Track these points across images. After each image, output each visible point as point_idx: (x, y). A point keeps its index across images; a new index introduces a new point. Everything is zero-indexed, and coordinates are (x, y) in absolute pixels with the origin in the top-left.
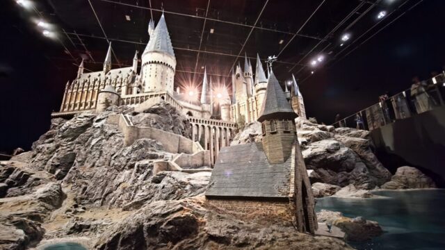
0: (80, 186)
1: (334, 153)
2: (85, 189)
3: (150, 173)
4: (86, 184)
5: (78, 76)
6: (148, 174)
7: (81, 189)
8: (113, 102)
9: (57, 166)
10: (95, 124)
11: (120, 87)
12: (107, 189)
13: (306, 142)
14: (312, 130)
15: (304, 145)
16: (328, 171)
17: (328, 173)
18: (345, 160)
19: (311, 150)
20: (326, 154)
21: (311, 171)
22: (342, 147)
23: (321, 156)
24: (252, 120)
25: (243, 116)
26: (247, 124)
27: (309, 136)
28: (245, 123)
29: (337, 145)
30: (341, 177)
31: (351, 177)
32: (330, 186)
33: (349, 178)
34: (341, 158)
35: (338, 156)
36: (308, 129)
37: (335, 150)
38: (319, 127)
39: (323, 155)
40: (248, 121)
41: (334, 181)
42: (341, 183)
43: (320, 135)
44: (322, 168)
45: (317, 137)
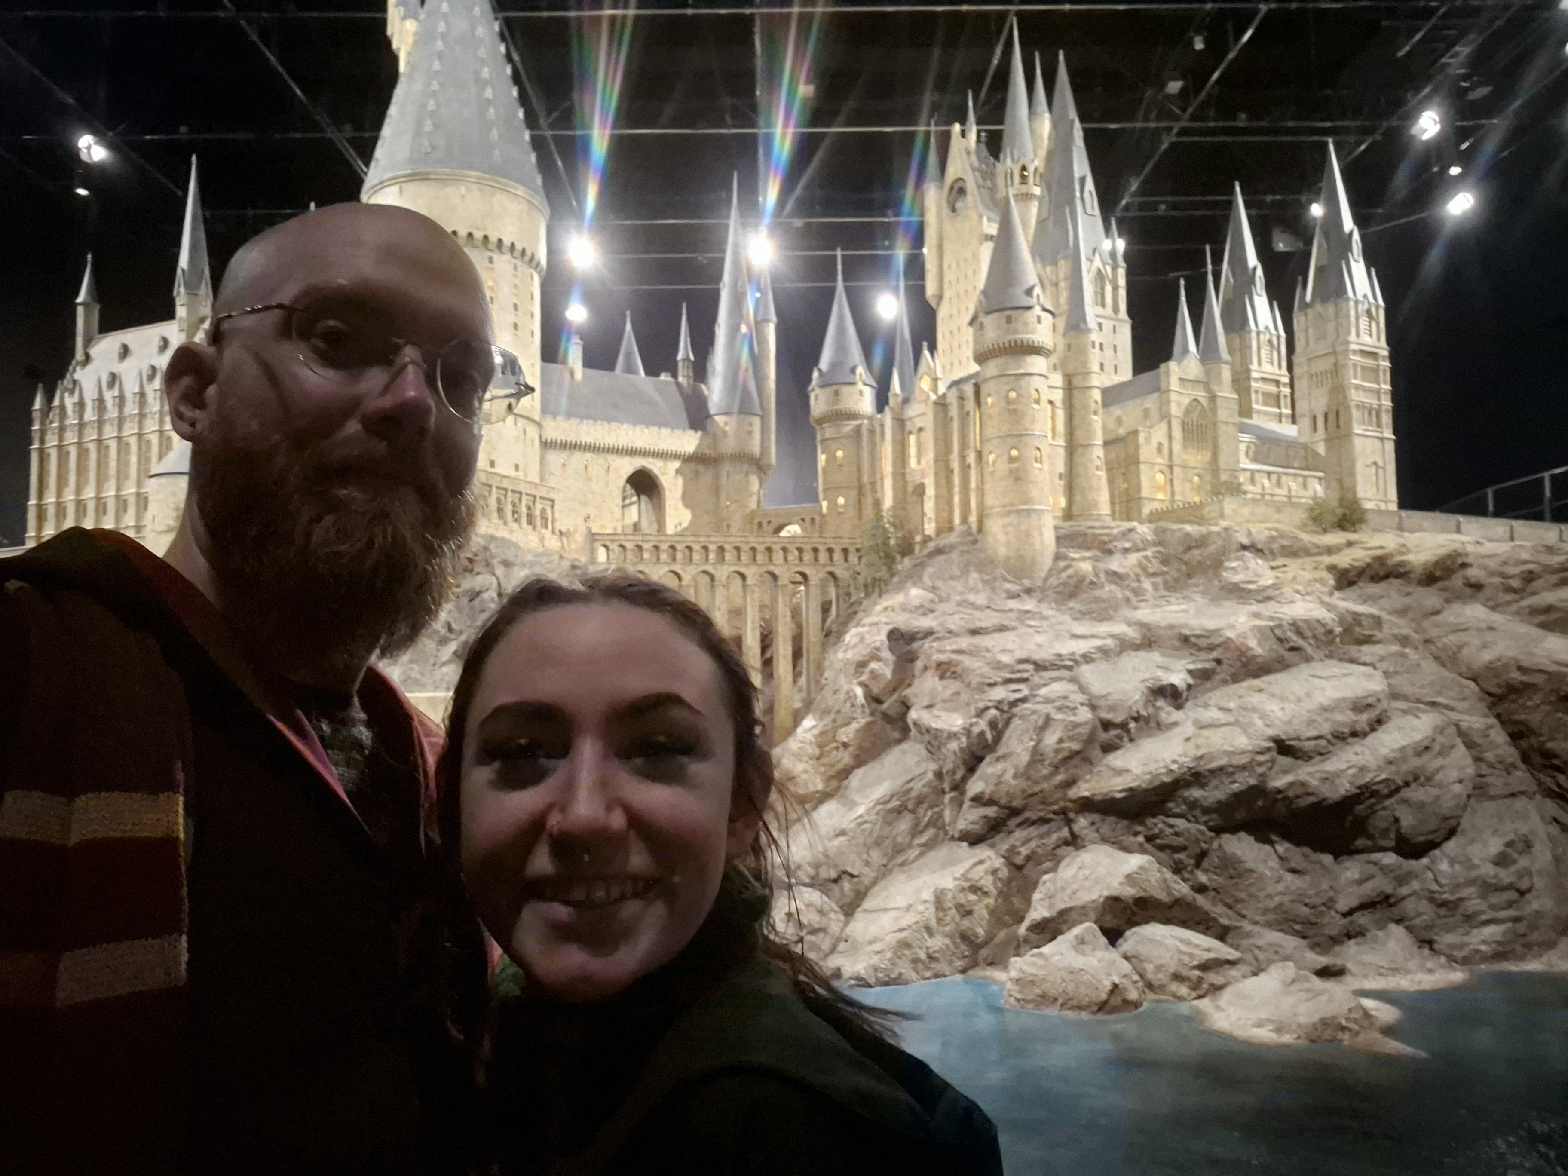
1: (1319, 755)
5: (79, 356)
13: (1173, 686)
14: (1259, 601)
15: (1160, 703)
16: (1276, 851)
17: (1274, 863)
18: (1391, 795)
19: (1188, 739)
20: (1260, 764)
21: (1135, 861)
22: (1405, 712)
23: (1232, 774)
24: (957, 520)
25: (920, 490)
26: (927, 539)
27: (1211, 648)
28: (918, 538)
29: (1359, 706)
30: (1361, 882)
31: (1415, 885)
32: (1208, 950)
33: (1404, 891)
34: (1359, 787)
35: (1338, 774)
36: (1244, 590)
37: (1337, 737)
38: (1344, 560)
39: (1243, 768)
40: (933, 525)
41: (1306, 905)
42: (1350, 912)
43: (1287, 640)
44: (1243, 835)
45: (1259, 651)
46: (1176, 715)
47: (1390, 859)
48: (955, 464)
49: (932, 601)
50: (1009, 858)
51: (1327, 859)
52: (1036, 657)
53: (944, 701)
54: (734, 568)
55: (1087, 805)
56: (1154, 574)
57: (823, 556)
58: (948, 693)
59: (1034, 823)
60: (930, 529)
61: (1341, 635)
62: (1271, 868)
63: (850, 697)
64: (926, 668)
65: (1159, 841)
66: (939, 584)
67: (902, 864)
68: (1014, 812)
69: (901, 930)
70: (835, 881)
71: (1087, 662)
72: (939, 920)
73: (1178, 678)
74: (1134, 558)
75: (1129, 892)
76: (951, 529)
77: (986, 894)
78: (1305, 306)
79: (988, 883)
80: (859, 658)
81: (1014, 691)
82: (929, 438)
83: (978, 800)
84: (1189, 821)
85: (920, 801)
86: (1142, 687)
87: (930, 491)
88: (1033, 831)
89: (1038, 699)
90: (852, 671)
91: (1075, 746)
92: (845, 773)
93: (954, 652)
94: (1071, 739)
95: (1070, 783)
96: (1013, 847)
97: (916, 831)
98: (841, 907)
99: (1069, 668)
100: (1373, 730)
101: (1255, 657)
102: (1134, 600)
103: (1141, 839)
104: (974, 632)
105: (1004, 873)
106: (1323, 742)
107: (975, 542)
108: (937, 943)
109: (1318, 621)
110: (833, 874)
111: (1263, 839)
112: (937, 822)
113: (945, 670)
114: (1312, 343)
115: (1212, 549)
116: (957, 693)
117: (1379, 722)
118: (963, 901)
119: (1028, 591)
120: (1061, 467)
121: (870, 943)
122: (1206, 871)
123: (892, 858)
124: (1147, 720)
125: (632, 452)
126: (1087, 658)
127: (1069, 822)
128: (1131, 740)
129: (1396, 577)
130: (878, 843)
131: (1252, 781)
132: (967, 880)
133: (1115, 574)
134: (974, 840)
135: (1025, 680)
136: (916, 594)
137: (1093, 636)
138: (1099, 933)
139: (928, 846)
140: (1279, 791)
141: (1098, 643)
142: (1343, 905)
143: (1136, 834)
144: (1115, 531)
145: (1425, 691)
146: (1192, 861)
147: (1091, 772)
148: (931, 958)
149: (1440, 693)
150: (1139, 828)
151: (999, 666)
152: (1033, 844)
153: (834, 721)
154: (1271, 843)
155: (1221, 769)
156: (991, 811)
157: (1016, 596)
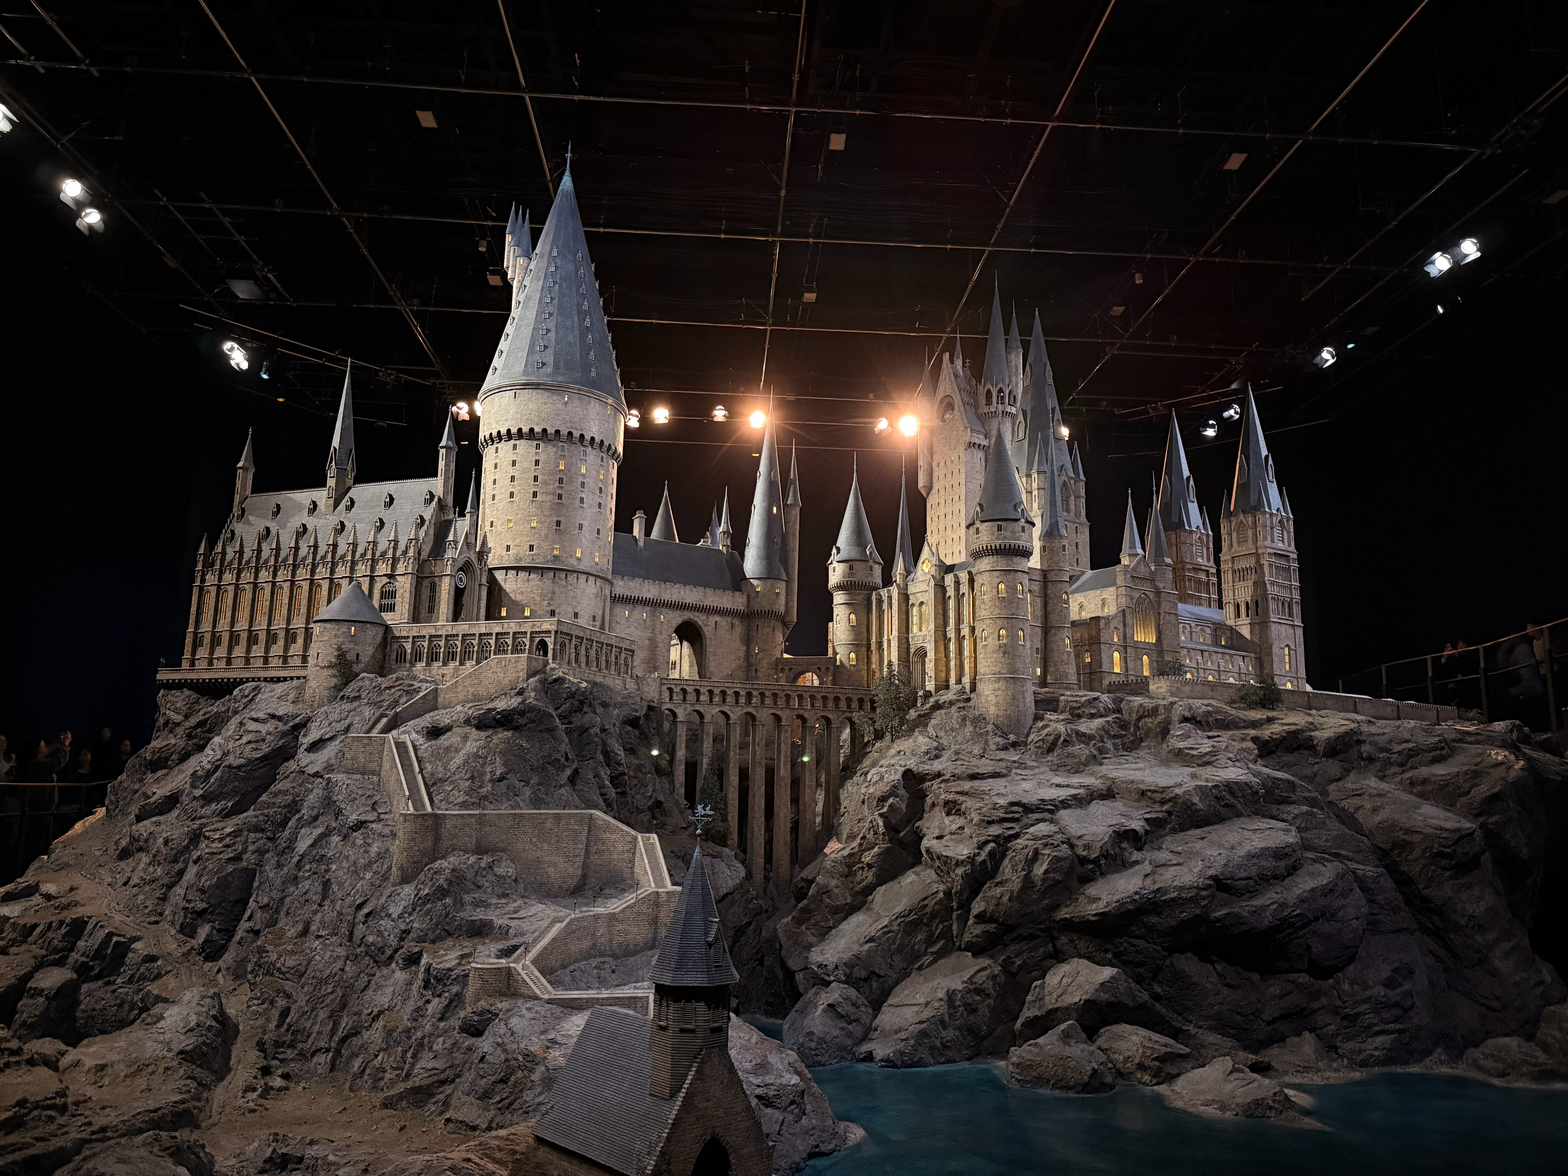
0: (272, 1003)
2: (285, 1013)
3: (456, 1001)
4: (288, 996)
5: (236, 511)
6: (451, 1001)
7: (275, 1014)
8: (364, 659)
9: (200, 914)
10: (303, 758)
11: (391, 576)
12: (346, 1022)
13: (1134, 830)
14: (1199, 765)
15: (1124, 845)
16: (1215, 969)
17: (1214, 978)
18: (1303, 927)
19: (1146, 876)
20: (1203, 898)
21: (1107, 973)
22: (1314, 861)
23: (1182, 904)
24: (952, 680)
25: (922, 653)
26: (928, 695)
27: (1163, 802)
28: (921, 693)
29: (1278, 854)
30: (1282, 996)
31: (1324, 1001)
32: (1166, 1046)
33: (1316, 1005)
34: (1279, 920)
35: (1264, 908)
36: (1188, 754)
37: (1262, 879)
38: (1266, 733)
39: (1190, 900)
40: (933, 682)
41: (1239, 1014)
42: (1275, 1021)
43: (1222, 798)
44: (1189, 955)
45: (1201, 806)
46: (1136, 856)
47: (1304, 978)
48: (951, 633)
49: (936, 748)
50: (1005, 966)
51: (1255, 977)
52: (1025, 801)
53: (951, 834)
54: (772, 711)
55: (1069, 925)
56: (1115, 737)
57: (843, 705)
58: (954, 827)
59: (1025, 938)
60: (930, 686)
61: (1264, 796)
62: (1211, 983)
63: (873, 827)
64: (933, 805)
65: (1123, 958)
66: (942, 734)
67: (920, 968)
68: (1011, 928)
69: (921, 1022)
70: (865, 980)
71: (1065, 808)
72: (951, 1016)
73: (1137, 825)
74: (1098, 722)
75: (1104, 996)
76: (947, 687)
77: (988, 996)
78: (1230, 514)
79: (989, 985)
80: (879, 794)
81: (1008, 829)
82: (929, 610)
83: (981, 918)
84: (1148, 942)
85: (933, 915)
86: (1111, 830)
87: (931, 655)
88: (1024, 945)
89: (1027, 836)
90: (875, 803)
91: (1058, 877)
92: (869, 890)
93: (958, 793)
94: (1055, 870)
95: (1056, 907)
96: (1009, 957)
97: (930, 942)
98: (870, 1002)
99: (1051, 812)
100: (1290, 875)
101: (1197, 810)
102: (1099, 757)
103: (1109, 956)
104: (973, 777)
105: (1002, 979)
106: (1251, 882)
107: (968, 700)
108: (949, 1034)
109: (1246, 784)
110: (863, 974)
111: (1205, 958)
112: (946, 934)
113: (952, 808)
114: (1235, 545)
115: (1160, 718)
116: (962, 828)
117: (1294, 869)
118: (970, 1001)
119: (1015, 745)
120: (1038, 644)
121: (896, 1032)
122: (1160, 983)
123: (912, 963)
124: (1114, 858)
125: (682, 607)
126: (1065, 804)
127: (1053, 939)
128: (1102, 874)
129: (1306, 748)
130: (899, 950)
131: (1198, 912)
132: (972, 983)
133: (1084, 734)
134: (977, 950)
135: (1017, 820)
136: (921, 741)
137: (1068, 786)
138: (1080, 1030)
139: (941, 955)
140: (1218, 920)
141: (1074, 792)
142: (1268, 1015)
143: (1106, 951)
144: (1083, 699)
145: (1329, 844)
146: (1150, 975)
147: (1070, 899)
148: (944, 1046)
149: (1340, 847)
150: (1108, 946)
151: (995, 807)
152: (1025, 956)
153: (860, 845)
154: (1212, 963)
155: (1173, 900)
156: (991, 927)
157: (1005, 748)
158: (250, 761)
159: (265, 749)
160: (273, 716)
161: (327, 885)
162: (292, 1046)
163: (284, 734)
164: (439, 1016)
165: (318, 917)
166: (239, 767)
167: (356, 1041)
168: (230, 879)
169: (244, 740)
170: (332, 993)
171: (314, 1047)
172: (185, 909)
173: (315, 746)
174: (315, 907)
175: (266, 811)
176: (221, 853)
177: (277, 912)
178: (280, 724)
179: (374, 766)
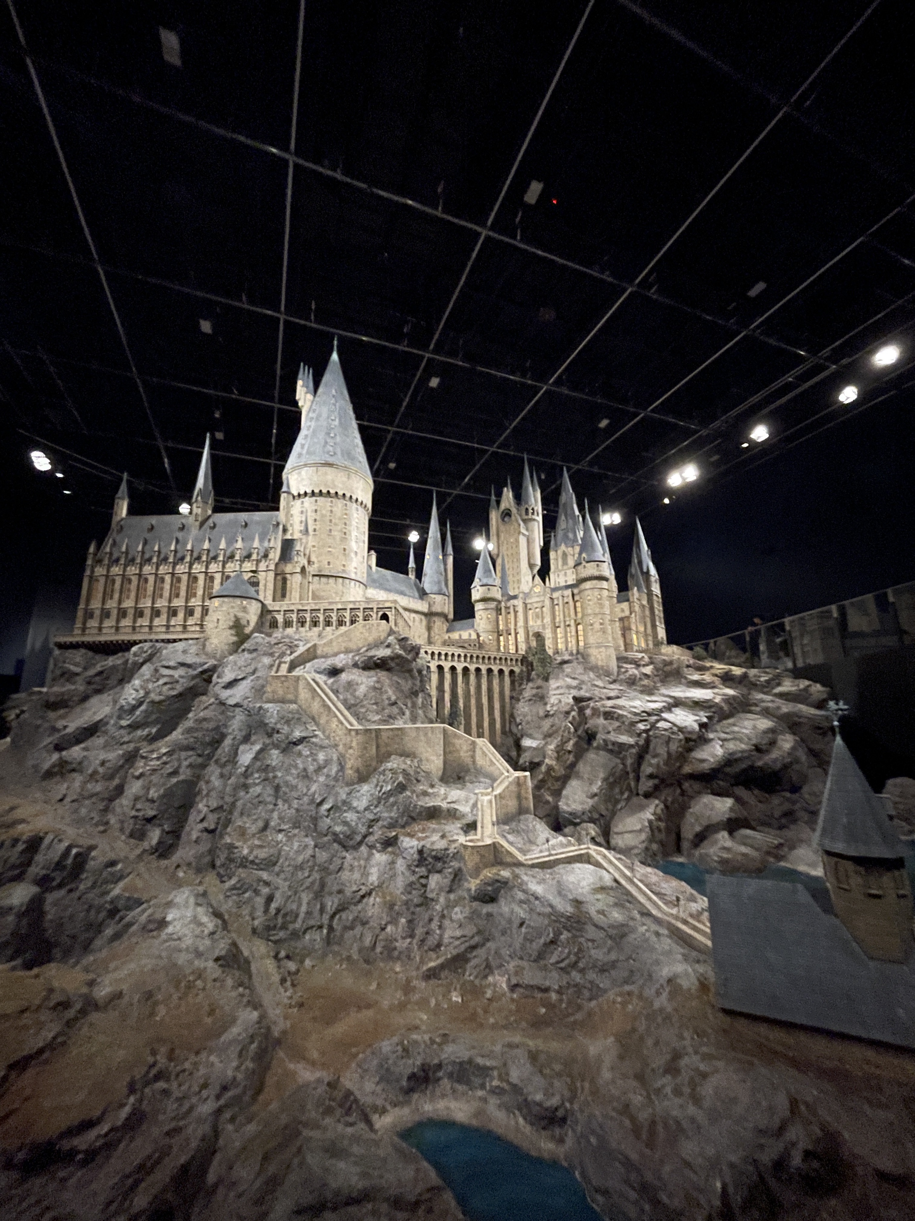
0: (253, 890)
1: (767, 751)
3: (458, 876)
4: (267, 884)
5: (115, 528)
6: (454, 876)
7: (260, 900)
8: (253, 624)
9: (150, 820)
10: (220, 693)
11: (256, 572)
12: (331, 900)
13: (704, 723)
15: (704, 730)
19: (721, 746)
20: (752, 756)
21: (729, 801)
27: (710, 707)
30: (780, 804)
31: (799, 805)
33: (796, 807)
36: (701, 683)
37: (769, 744)
40: (552, 650)
43: (730, 705)
46: (712, 736)
48: (560, 624)
49: (578, 684)
50: (665, 802)
52: (644, 710)
53: (615, 730)
55: (693, 777)
58: (614, 726)
60: (550, 652)
63: (567, 728)
64: (593, 715)
66: (576, 676)
67: (621, 809)
68: (663, 781)
69: (643, 842)
71: (665, 713)
72: (653, 836)
73: (704, 720)
74: (649, 668)
75: (734, 815)
76: (558, 652)
77: (664, 821)
79: (663, 815)
80: (562, 710)
81: (646, 725)
82: (544, 611)
83: (651, 776)
85: (619, 779)
86: (694, 723)
87: (549, 635)
90: (564, 715)
91: (681, 750)
92: (573, 765)
94: (679, 747)
95: (681, 767)
97: (621, 793)
99: (660, 715)
100: (776, 741)
101: (725, 711)
102: (659, 686)
104: (610, 698)
105: (666, 810)
106: (767, 746)
107: (579, 658)
110: (597, 815)
112: (630, 788)
113: (608, 716)
116: (620, 726)
118: (657, 825)
123: (616, 806)
124: (703, 738)
126: (661, 711)
127: (680, 785)
128: (700, 746)
130: (609, 800)
132: (656, 815)
133: (646, 675)
134: (651, 796)
135: (648, 720)
136: (567, 680)
137: (654, 701)
139: (629, 800)
140: (759, 767)
141: (659, 704)
147: (687, 762)
151: (636, 714)
156: (656, 781)
157: (611, 683)
158: (169, 698)
159: (179, 688)
160: (183, 665)
161: (277, 788)
162: (284, 927)
163: (194, 677)
164: (448, 889)
165: (275, 815)
166: (160, 702)
167: (348, 916)
168: (174, 789)
169: (161, 682)
170: (309, 877)
171: (305, 927)
172: (135, 817)
173: (230, 685)
174: (271, 807)
175: (196, 735)
176: (162, 769)
177: (231, 812)
178: (190, 670)
179: (290, 697)
